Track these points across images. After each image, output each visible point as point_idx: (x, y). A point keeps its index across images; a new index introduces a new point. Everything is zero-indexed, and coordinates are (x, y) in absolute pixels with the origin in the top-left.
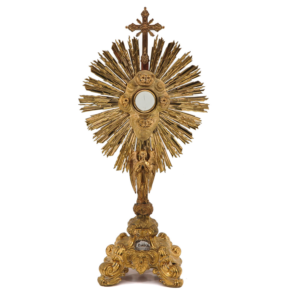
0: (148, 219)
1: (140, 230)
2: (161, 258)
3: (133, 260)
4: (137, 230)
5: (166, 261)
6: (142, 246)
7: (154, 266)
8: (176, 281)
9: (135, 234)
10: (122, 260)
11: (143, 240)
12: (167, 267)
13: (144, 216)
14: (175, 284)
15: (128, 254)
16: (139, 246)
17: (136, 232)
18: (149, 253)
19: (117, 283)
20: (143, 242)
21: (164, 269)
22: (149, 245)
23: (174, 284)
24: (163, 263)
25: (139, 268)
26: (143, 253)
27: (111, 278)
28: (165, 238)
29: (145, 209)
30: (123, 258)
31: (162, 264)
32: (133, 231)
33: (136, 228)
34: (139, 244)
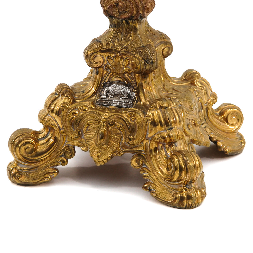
0: (135, 29)
1: (112, 55)
2: (151, 130)
3: (84, 129)
4: (105, 55)
5: (164, 138)
6: (115, 95)
7: (136, 149)
8: (182, 191)
9: (100, 64)
10: (61, 126)
11: (118, 82)
12: (167, 155)
13: (124, 21)
14: (176, 198)
15: (74, 111)
16: (107, 96)
17: (102, 60)
18: (124, 115)
19: (46, 180)
20: (119, 86)
21: (157, 157)
22: (134, 95)
23: (174, 198)
24: (158, 143)
25: (97, 149)
26: (111, 112)
27: (32, 167)
28: (193, 84)
29: (123, 4)
30: (62, 121)
31: (155, 145)
32: (94, 58)
33: (101, 51)
34: (108, 92)
